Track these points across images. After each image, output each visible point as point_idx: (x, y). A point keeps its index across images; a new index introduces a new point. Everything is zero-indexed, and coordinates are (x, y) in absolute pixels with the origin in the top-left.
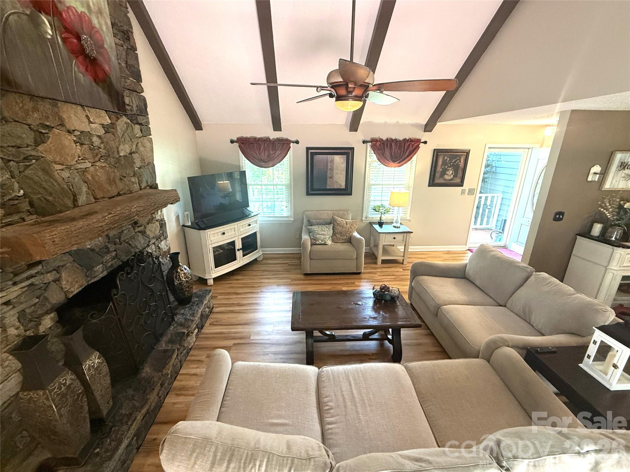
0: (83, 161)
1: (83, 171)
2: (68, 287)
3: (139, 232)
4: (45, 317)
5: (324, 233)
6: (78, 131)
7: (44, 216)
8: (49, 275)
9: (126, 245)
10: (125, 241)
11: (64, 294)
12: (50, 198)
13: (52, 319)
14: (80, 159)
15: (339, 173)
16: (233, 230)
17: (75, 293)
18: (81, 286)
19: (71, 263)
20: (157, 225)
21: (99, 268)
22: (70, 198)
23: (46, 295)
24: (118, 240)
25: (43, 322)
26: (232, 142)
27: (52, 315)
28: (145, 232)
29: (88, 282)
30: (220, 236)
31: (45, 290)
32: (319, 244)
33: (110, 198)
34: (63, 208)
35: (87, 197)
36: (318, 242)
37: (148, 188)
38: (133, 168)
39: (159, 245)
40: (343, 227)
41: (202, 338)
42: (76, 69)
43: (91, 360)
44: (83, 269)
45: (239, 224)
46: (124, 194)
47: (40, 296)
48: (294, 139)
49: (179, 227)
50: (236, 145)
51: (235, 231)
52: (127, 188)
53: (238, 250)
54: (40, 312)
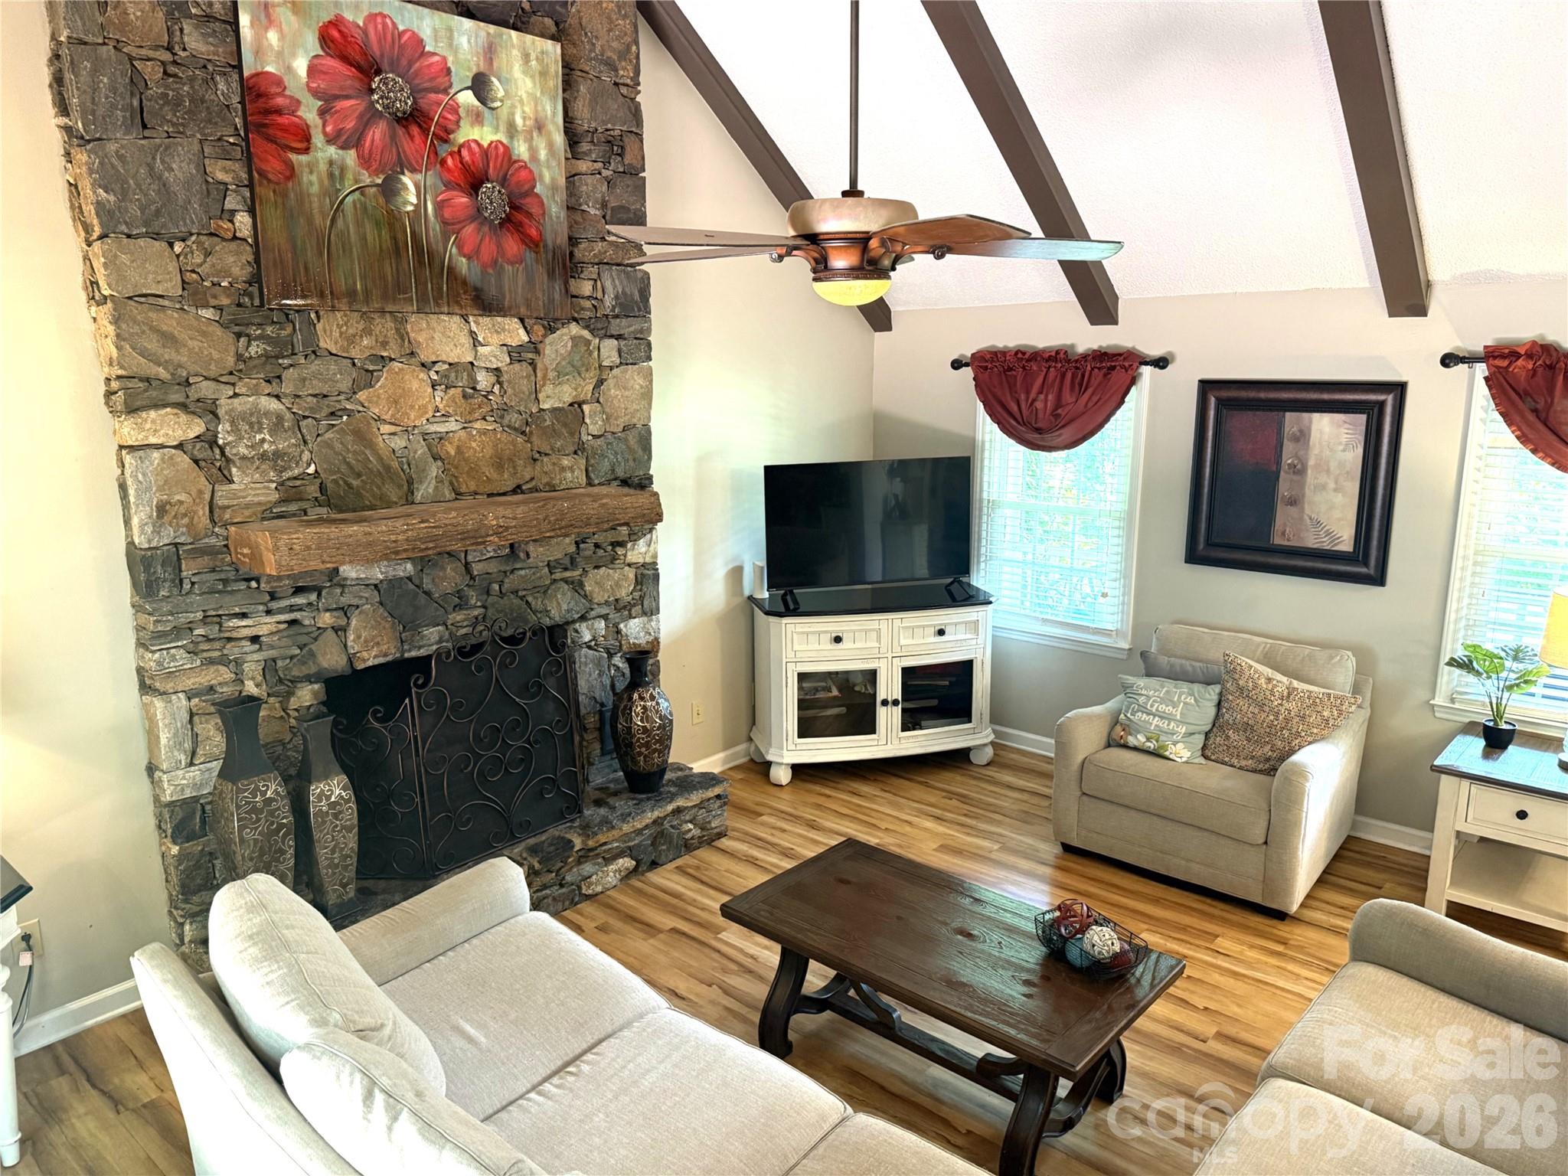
0: (444, 419)
1: (441, 439)
2: (356, 649)
3: (565, 581)
4: (304, 684)
5: (1169, 709)
6: (444, 362)
7: (341, 511)
8: (328, 614)
9: (517, 601)
10: (517, 592)
11: (345, 659)
12: (355, 483)
13: (315, 694)
14: (438, 414)
15: (1332, 485)
16: (874, 635)
17: (370, 663)
18: (385, 655)
19: (372, 605)
20: (626, 578)
21: (431, 633)
22: (400, 487)
23: (313, 647)
24: (496, 587)
25: (299, 693)
26: (957, 365)
27: (316, 686)
28: (581, 584)
29: (403, 652)
30: (828, 645)
31: (316, 639)
32: (1135, 749)
33: (490, 495)
34: (378, 503)
35: (436, 488)
36: (1131, 741)
37: (615, 483)
38: (577, 436)
39: (622, 626)
40: (1261, 706)
41: (633, 888)
42: (454, 250)
43: (329, 785)
44: (394, 623)
45: (897, 623)
46: (536, 490)
47: (305, 645)
48: (1155, 352)
49: (738, 600)
50: (968, 373)
51: (879, 640)
52: (545, 480)
53: (885, 703)
54: (295, 672)
